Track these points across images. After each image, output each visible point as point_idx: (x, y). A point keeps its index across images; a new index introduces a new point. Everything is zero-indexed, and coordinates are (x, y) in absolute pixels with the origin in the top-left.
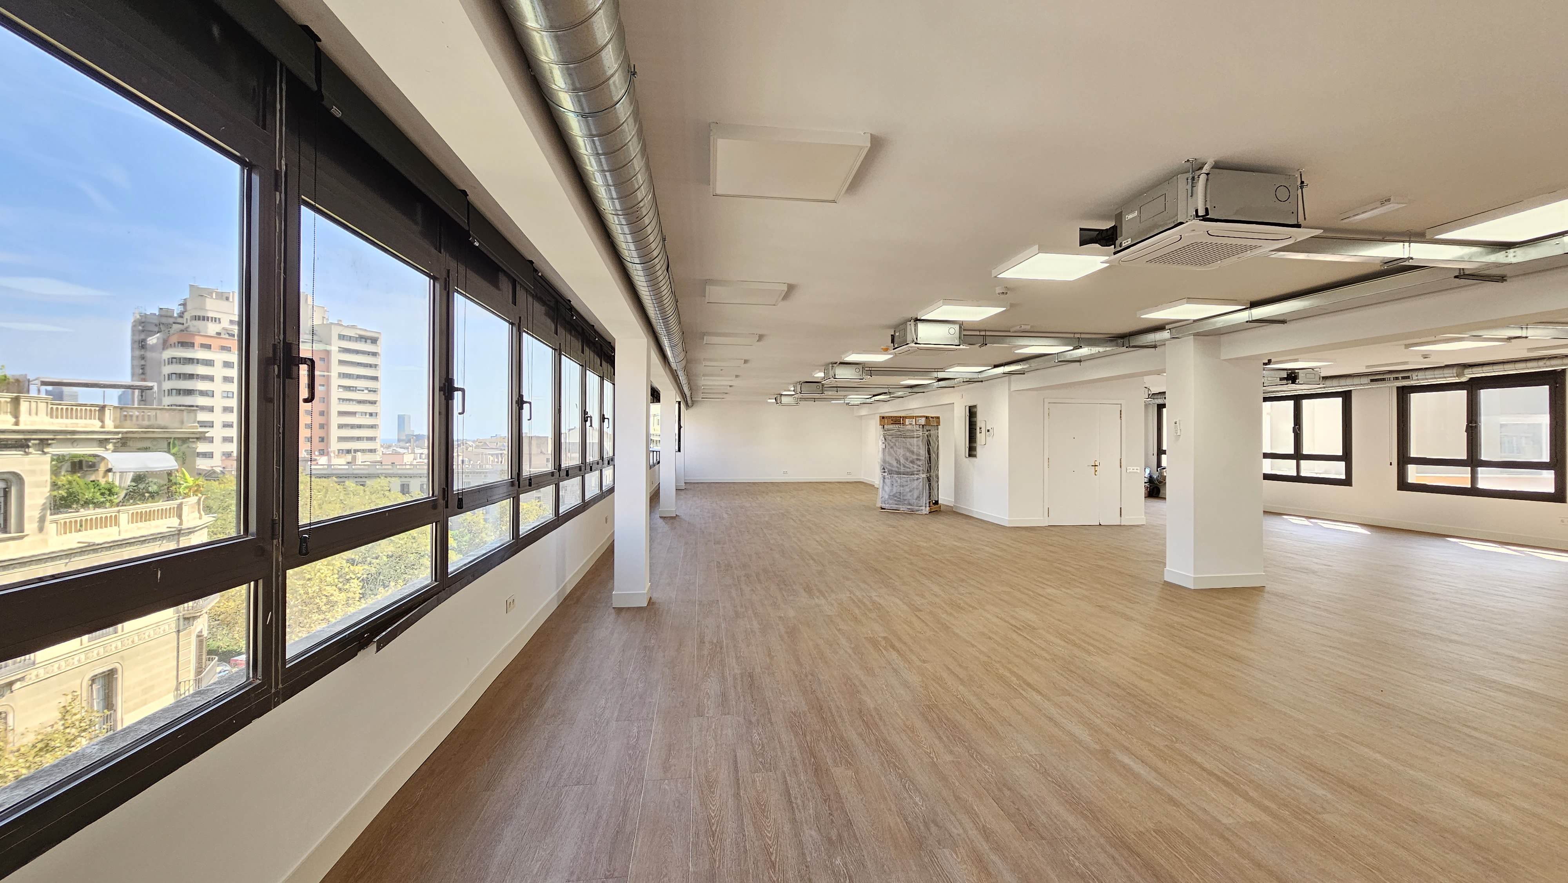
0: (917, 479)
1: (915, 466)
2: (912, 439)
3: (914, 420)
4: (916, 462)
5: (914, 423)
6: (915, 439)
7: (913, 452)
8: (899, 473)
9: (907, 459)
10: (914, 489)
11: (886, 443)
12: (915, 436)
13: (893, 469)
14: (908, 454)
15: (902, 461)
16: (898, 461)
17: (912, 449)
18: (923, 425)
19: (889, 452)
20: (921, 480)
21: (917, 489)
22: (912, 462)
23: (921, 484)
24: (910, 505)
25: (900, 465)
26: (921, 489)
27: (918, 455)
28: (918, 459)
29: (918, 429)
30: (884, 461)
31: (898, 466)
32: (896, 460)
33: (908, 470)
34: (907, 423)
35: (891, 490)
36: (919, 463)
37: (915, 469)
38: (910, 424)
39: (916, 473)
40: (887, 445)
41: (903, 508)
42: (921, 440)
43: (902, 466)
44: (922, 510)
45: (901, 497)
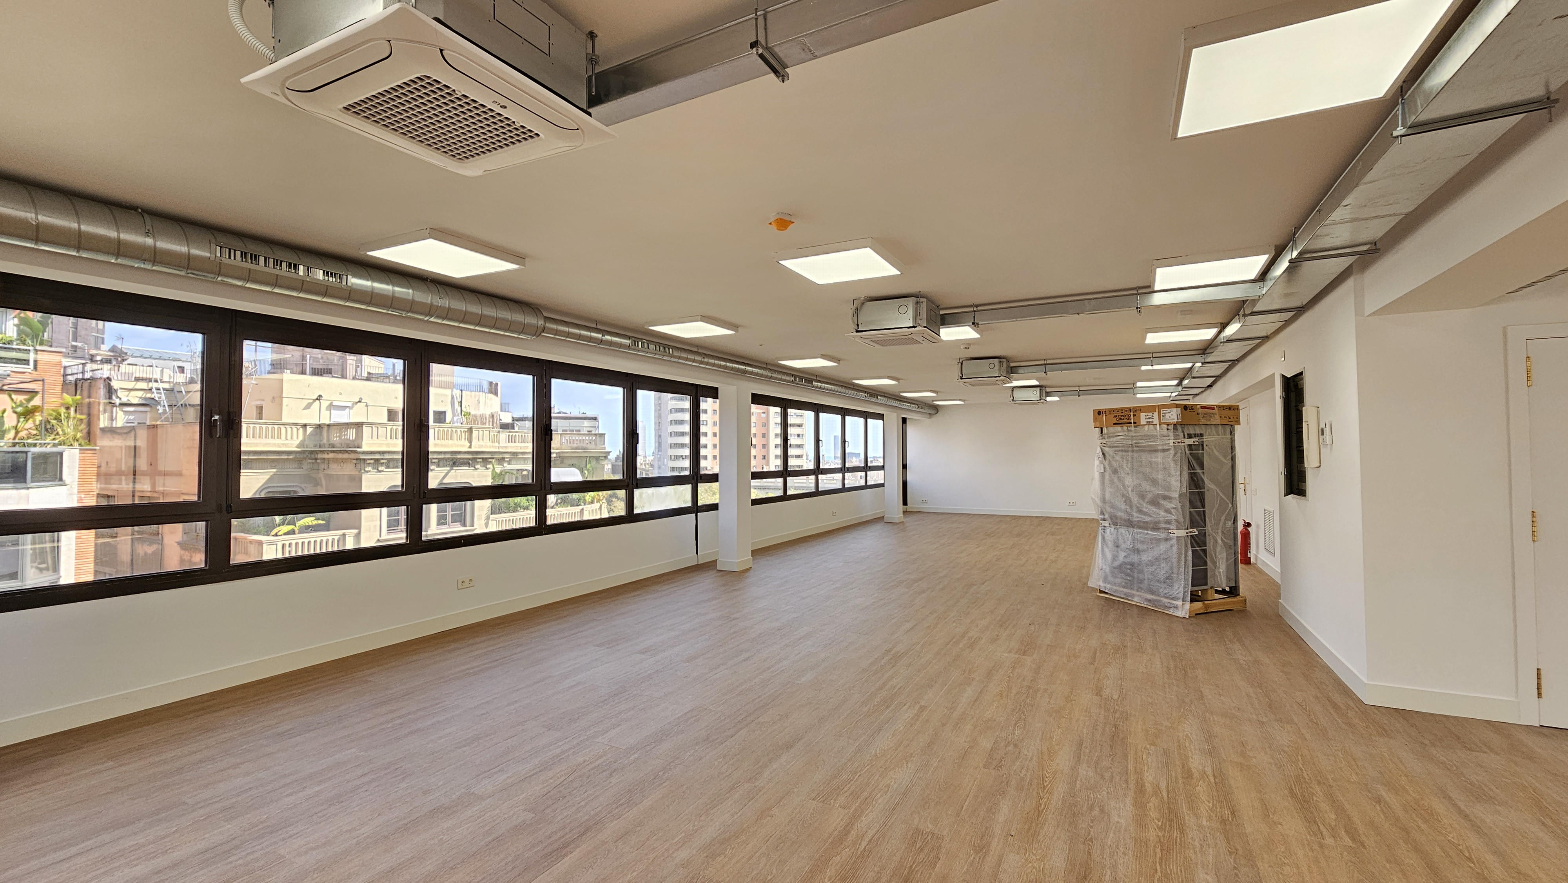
0: (1166, 540)
1: (1162, 513)
2: (1153, 455)
3: (1156, 414)
4: (1162, 502)
5: (1156, 421)
6: (1160, 455)
7: (1154, 482)
8: (1130, 524)
9: (1142, 497)
10: (1157, 559)
11: (1106, 463)
12: (1160, 447)
13: (1119, 514)
14: (1146, 485)
15: (1135, 500)
16: (1128, 501)
17: (1154, 476)
18: (1175, 425)
19: (1112, 481)
20: (1174, 541)
21: (1167, 560)
22: (1154, 502)
23: (1175, 549)
24: (1152, 592)
25: (1131, 507)
26: (1174, 560)
27: (1168, 488)
28: (1166, 498)
29: (1165, 432)
30: (1104, 500)
31: (1129, 510)
32: (1123, 495)
33: (1148, 519)
34: (1143, 421)
35: (1115, 557)
36: (1168, 505)
37: (1161, 519)
38: (1149, 423)
39: (1163, 526)
40: (1107, 466)
41: (1138, 598)
42: (1172, 455)
43: (1135, 510)
44: (1176, 607)
45: (1136, 575)
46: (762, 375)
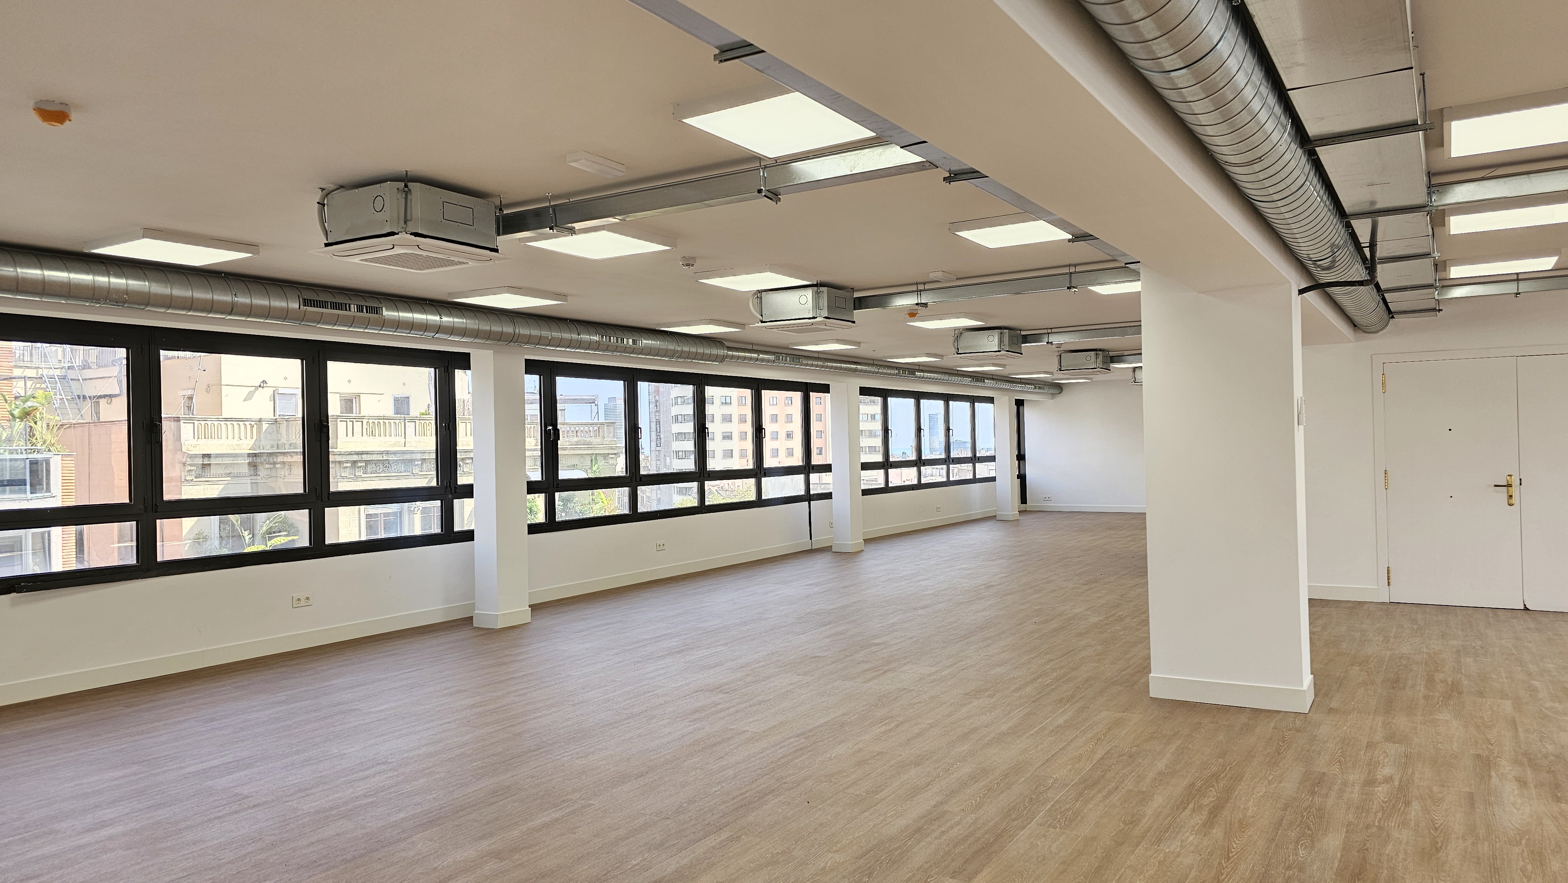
46: (870, 372)
